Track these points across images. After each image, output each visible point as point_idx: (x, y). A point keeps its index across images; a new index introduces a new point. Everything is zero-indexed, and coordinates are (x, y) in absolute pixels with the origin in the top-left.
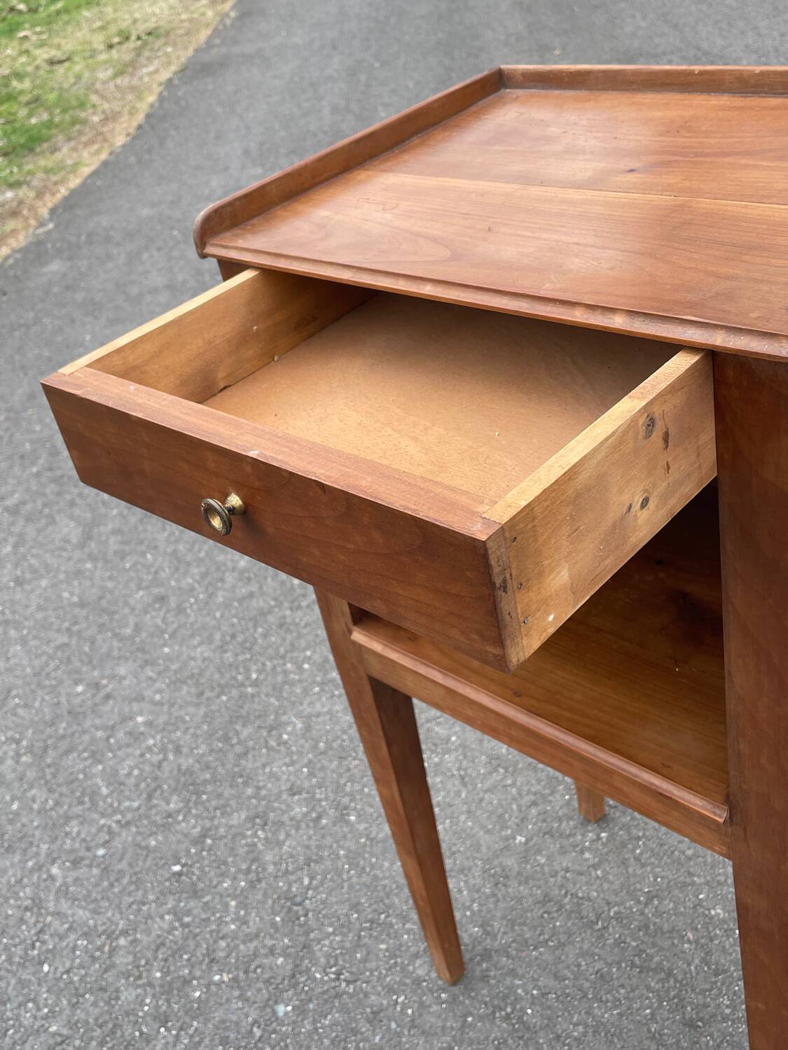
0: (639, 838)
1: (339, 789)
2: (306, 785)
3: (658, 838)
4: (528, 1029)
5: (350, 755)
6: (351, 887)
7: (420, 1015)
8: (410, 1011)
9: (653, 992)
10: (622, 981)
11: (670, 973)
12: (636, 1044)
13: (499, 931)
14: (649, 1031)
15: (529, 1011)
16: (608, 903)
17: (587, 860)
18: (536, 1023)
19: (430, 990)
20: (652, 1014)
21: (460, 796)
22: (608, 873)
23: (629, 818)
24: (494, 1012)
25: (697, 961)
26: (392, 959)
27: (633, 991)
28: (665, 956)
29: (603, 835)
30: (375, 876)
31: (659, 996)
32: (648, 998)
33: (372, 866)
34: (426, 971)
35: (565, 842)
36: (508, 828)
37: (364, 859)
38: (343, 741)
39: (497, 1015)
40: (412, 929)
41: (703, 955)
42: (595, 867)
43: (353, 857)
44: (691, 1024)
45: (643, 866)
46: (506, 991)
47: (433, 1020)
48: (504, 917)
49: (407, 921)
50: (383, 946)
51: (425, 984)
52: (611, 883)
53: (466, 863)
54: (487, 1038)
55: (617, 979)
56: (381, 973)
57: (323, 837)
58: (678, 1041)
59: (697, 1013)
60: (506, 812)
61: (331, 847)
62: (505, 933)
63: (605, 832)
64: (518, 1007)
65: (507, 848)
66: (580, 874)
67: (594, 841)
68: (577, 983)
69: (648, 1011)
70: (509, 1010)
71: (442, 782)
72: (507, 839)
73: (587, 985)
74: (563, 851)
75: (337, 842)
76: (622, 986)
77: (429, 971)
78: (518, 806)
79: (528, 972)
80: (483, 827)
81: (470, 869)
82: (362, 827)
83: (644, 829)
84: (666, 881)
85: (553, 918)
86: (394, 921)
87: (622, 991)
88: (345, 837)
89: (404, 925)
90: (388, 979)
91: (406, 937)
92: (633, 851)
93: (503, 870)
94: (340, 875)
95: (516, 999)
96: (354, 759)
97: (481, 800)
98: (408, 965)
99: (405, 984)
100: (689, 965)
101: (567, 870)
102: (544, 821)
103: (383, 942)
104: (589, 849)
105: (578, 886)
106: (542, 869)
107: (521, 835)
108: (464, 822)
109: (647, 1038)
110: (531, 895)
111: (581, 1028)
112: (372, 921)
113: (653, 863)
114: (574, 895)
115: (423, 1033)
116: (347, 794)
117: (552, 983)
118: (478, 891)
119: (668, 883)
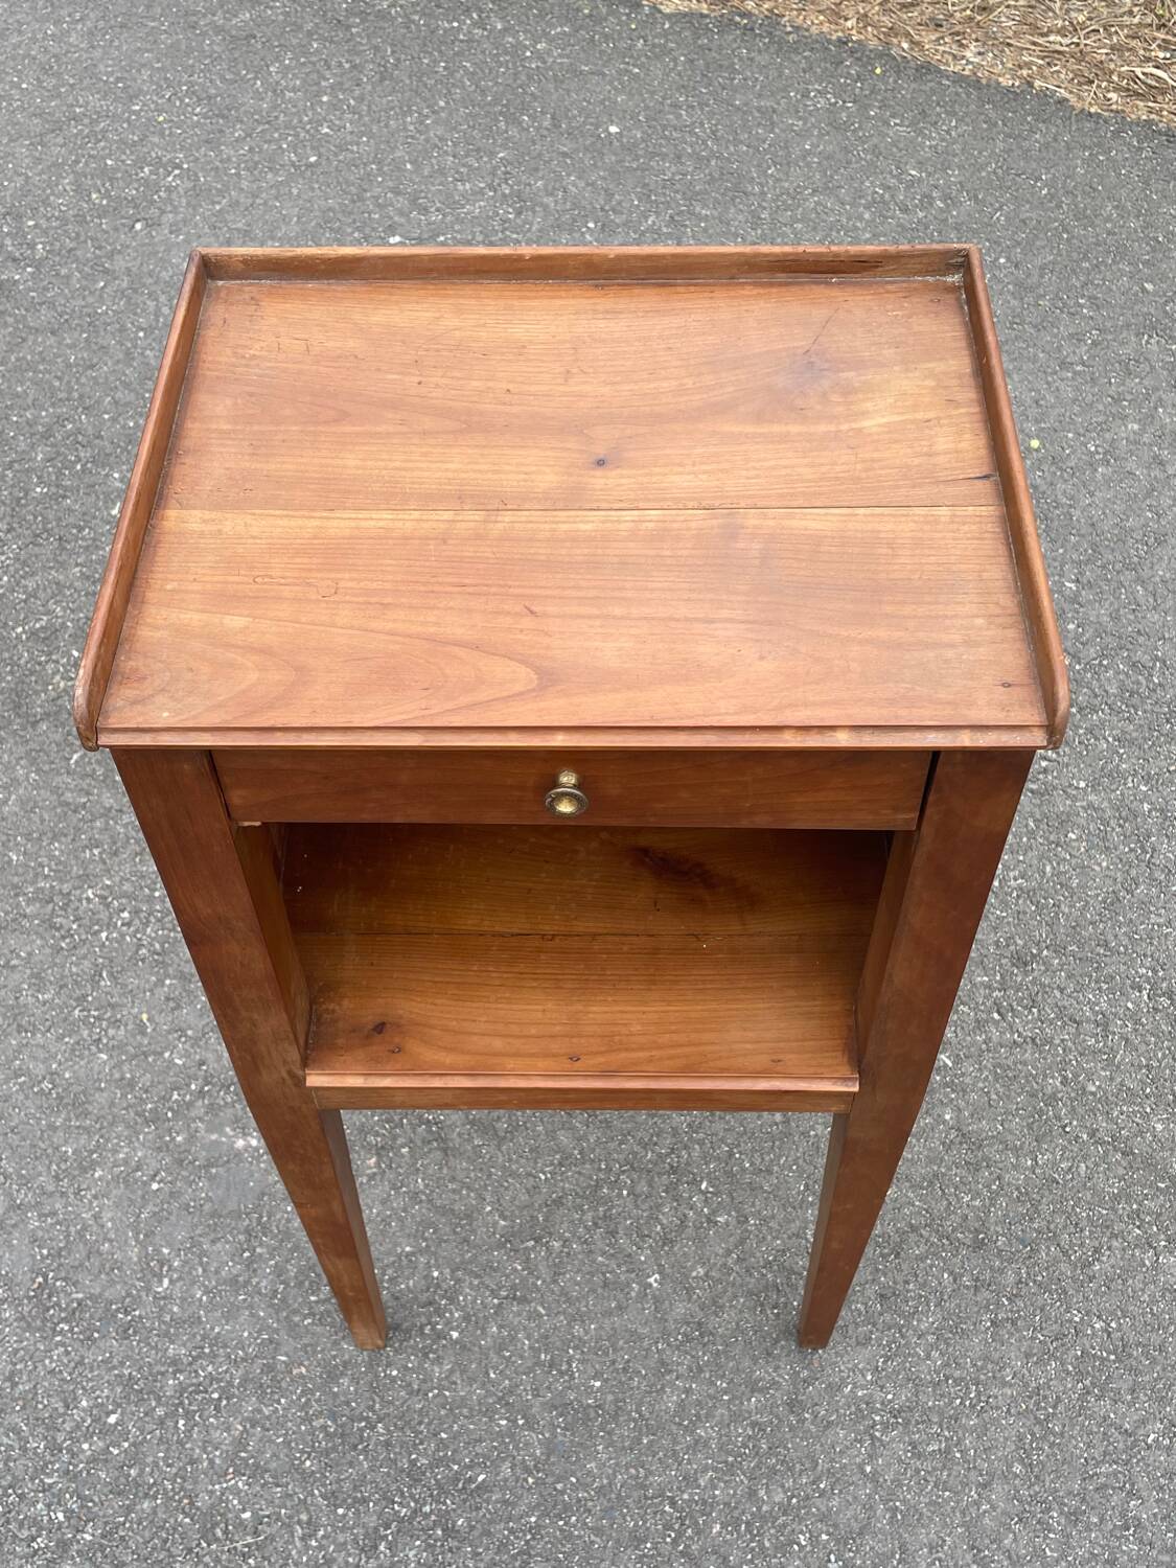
0: (731, 1154)
1: (415, 1475)
2: (372, 1521)
3: (741, 1135)
4: (911, 1409)
5: (361, 1430)
6: (598, 1531)
7: (835, 1526)
8: (824, 1537)
9: (927, 1258)
10: (900, 1279)
11: (914, 1229)
12: (976, 1309)
13: (770, 1375)
14: (967, 1287)
15: (890, 1397)
16: (797, 1236)
17: (727, 1224)
18: (908, 1400)
19: (807, 1498)
20: (951, 1273)
21: (540, 1316)
22: (759, 1212)
23: (697, 1146)
24: (873, 1437)
25: (910, 1194)
26: (740, 1526)
27: (916, 1276)
28: (891, 1220)
29: (703, 1186)
30: (600, 1491)
31: (934, 1254)
32: (931, 1266)
33: (582, 1485)
34: (780, 1490)
35: (690, 1231)
36: (628, 1285)
37: (563, 1492)
38: (324, 1428)
39: (877, 1434)
40: (711, 1479)
41: (907, 1184)
42: (743, 1220)
43: (552, 1507)
44: (979, 1245)
45: (769, 1172)
46: (853, 1409)
47: (849, 1514)
48: (755, 1360)
49: (696, 1480)
50: (717, 1528)
51: (794, 1500)
52: (773, 1217)
53: (652, 1363)
54: (900, 1461)
55: (895, 1283)
56: (753, 1549)
57: (488, 1534)
58: (991, 1268)
59: (971, 1232)
60: (604, 1274)
61: (512, 1531)
62: (776, 1368)
63: (701, 1182)
64: (878, 1405)
65: (657, 1301)
66: (742, 1241)
67: (706, 1200)
68: (880, 1327)
69: (946, 1276)
70: (878, 1418)
71: (500, 1327)
72: (642, 1296)
73: (887, 1317)
74: (700, 1241)
75: (510, 1519)
76: (907, 1282)
77: (783, 1486)
78: (603, 1253)
79: (840, 1371)
80: (608, 1313)
81: (663, 1363)
82: (506, 1470)
83: (722, 1140)
84: (801, 1161)
85: (786, 1304)
86: (686, 1496)
87: (911, 1286)
88: (506, 1502)
89: (698, 1487)
90: (767, 1544)
91: (717, 1492)
92: (744, 1170)
93: (688, 1324)
94: (569, 1537)
95: (867, 1404)
96: (373, 1428)
97: (564, 1293)
98: (759, 1509)
99: (784, 1526)
100: (913, 1205)
101: (729, 1252)
102: (643, 1237)
103: (708, 1525)
104: (714, 1212)
105: (758, 1254)
106: (712, 1278)
107: (649, 1277)
108: (586, 1333)
109: (975, 1295)
110: (741, 1312)
111: (935, 1354)
112: (668, 1527)
113: (772, 1161)
114: (768, 1264)
115: (861, 1534)
116: (431, 1466)
117: (867, 1352)
118: (700, 1370)
119: (805, 1160)
